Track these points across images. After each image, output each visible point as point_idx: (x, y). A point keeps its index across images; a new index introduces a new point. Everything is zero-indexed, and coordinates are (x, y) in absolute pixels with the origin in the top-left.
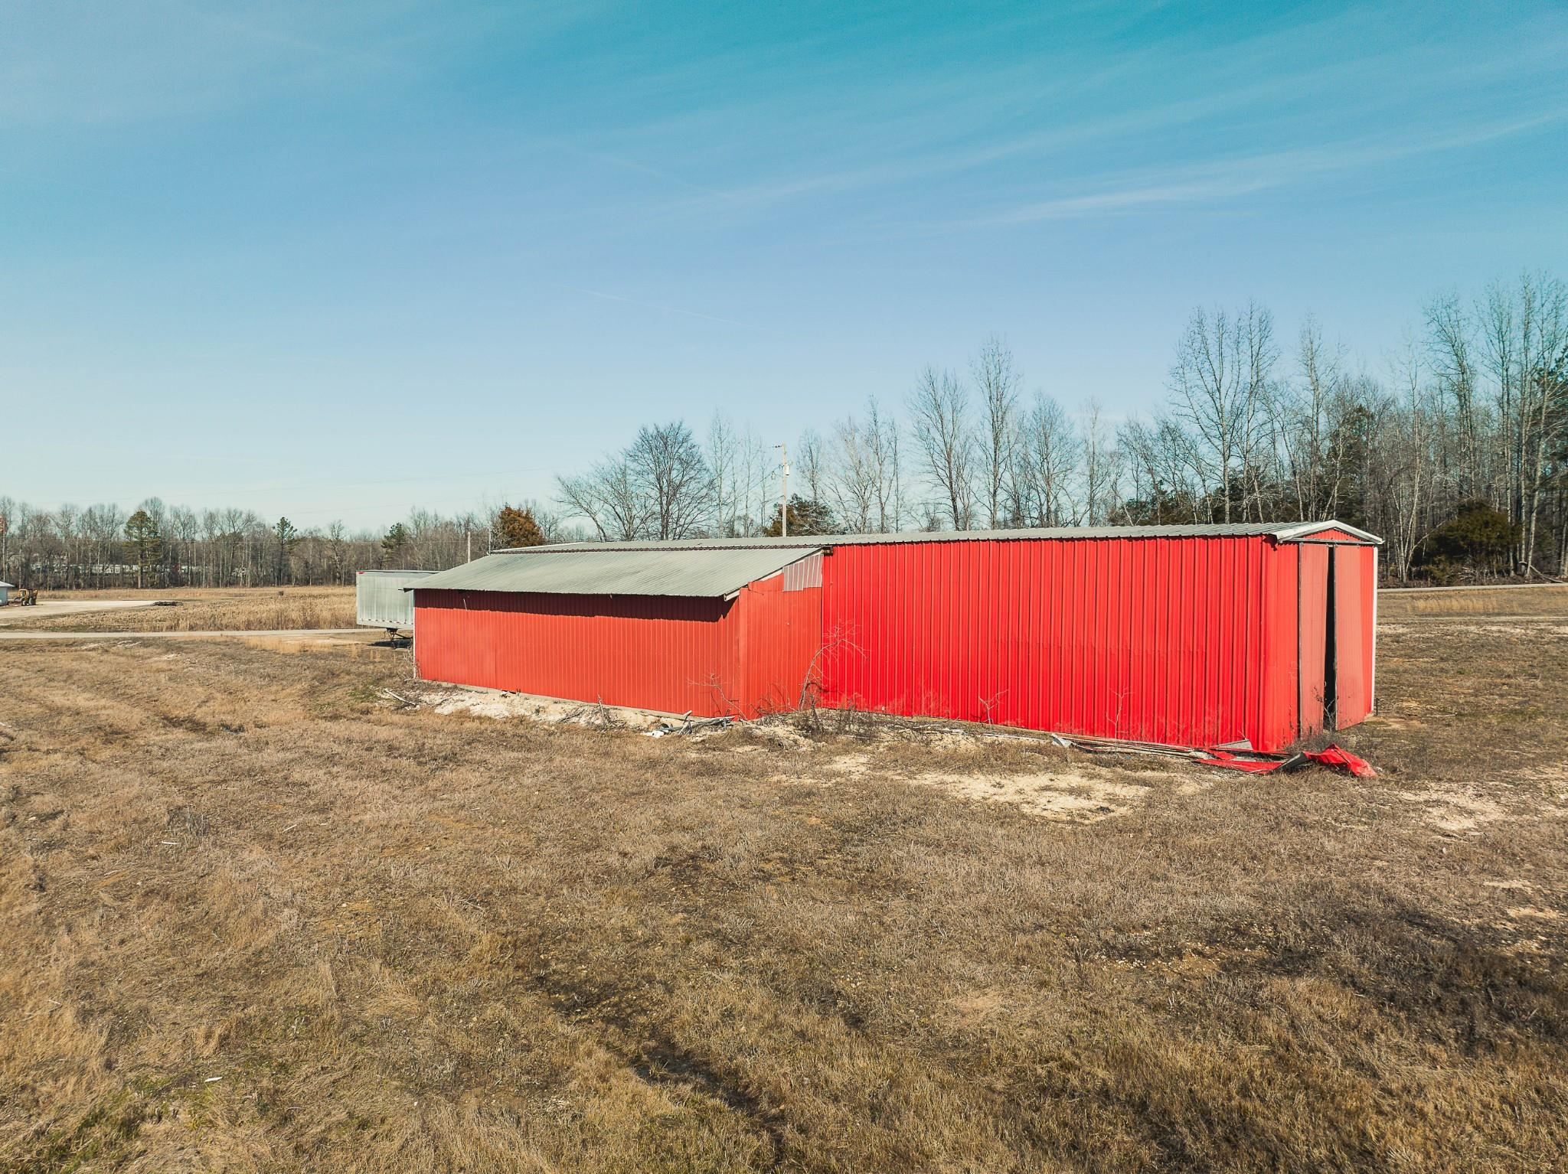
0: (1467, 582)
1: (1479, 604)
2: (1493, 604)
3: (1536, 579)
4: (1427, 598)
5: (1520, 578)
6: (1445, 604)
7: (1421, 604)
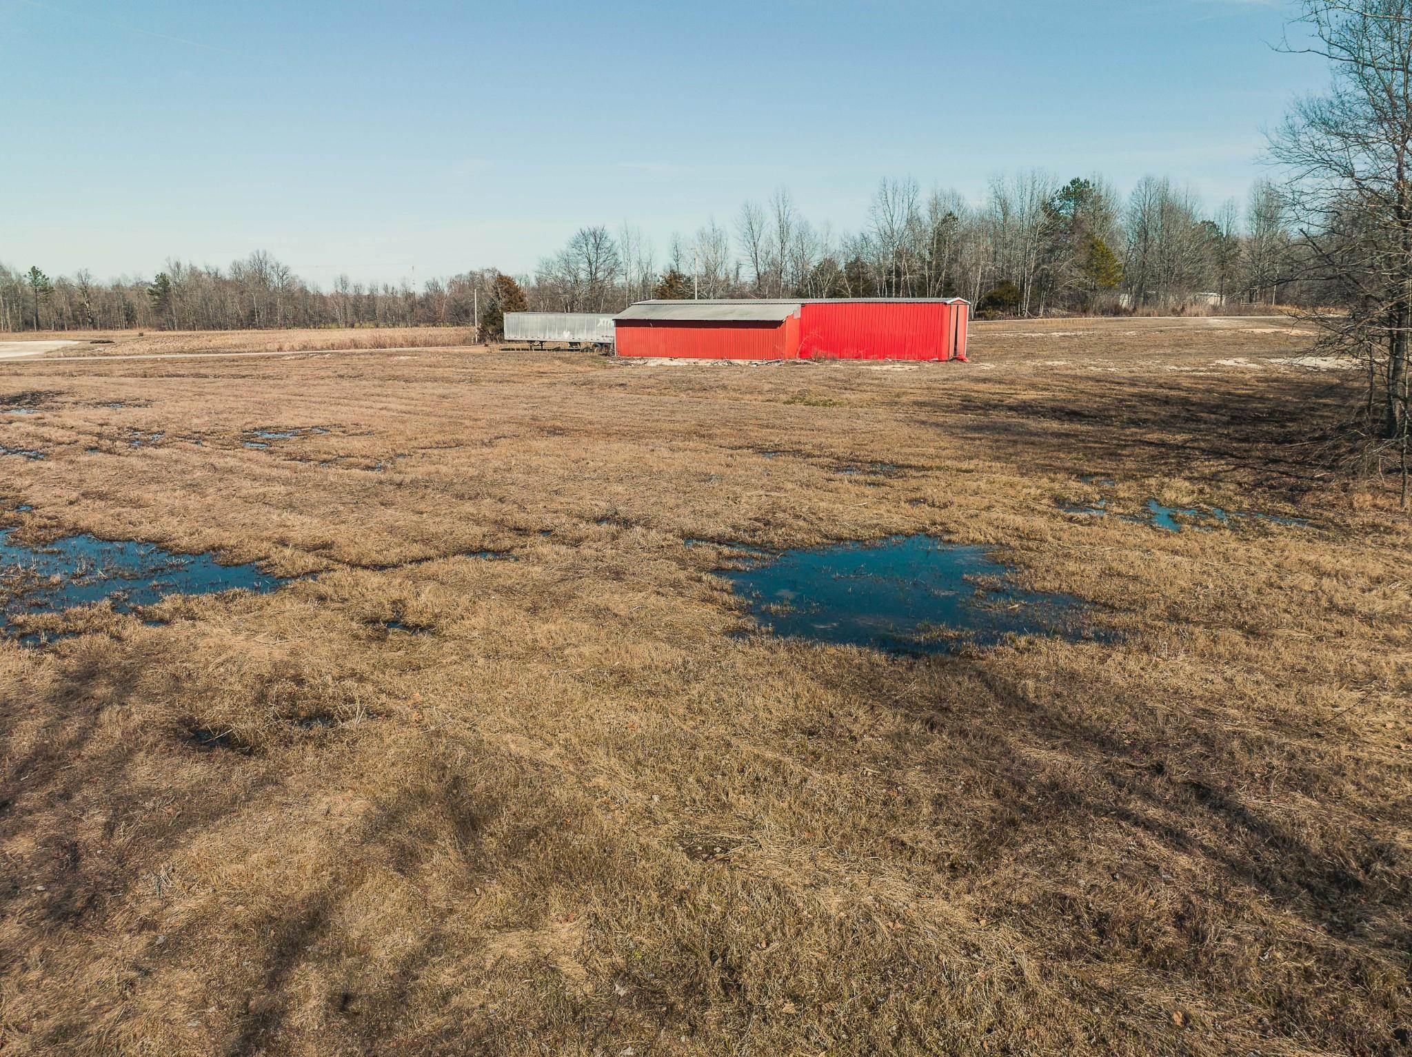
0: (1000, 319)
1: (1001, 327)
2: (1006, 326)
3: (1029, 317)
4: (982, 324)
5: (1022, 317)
6: (988, 327)
7: (980, 327)
